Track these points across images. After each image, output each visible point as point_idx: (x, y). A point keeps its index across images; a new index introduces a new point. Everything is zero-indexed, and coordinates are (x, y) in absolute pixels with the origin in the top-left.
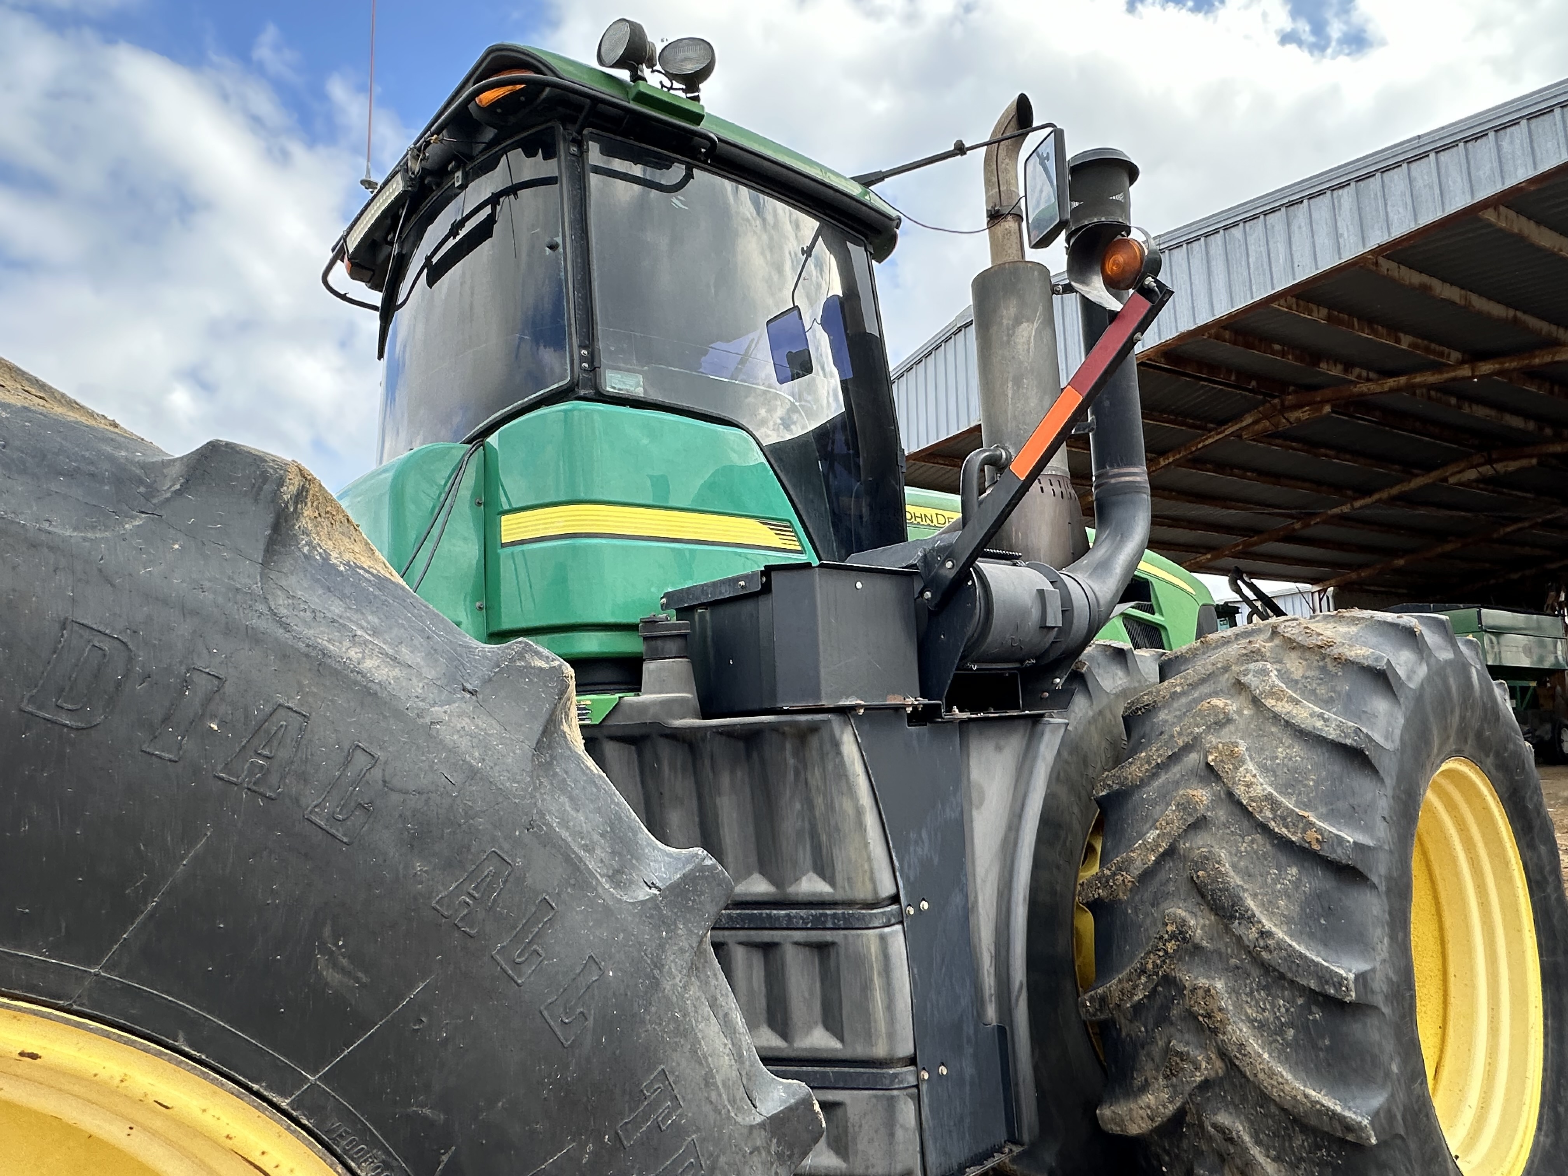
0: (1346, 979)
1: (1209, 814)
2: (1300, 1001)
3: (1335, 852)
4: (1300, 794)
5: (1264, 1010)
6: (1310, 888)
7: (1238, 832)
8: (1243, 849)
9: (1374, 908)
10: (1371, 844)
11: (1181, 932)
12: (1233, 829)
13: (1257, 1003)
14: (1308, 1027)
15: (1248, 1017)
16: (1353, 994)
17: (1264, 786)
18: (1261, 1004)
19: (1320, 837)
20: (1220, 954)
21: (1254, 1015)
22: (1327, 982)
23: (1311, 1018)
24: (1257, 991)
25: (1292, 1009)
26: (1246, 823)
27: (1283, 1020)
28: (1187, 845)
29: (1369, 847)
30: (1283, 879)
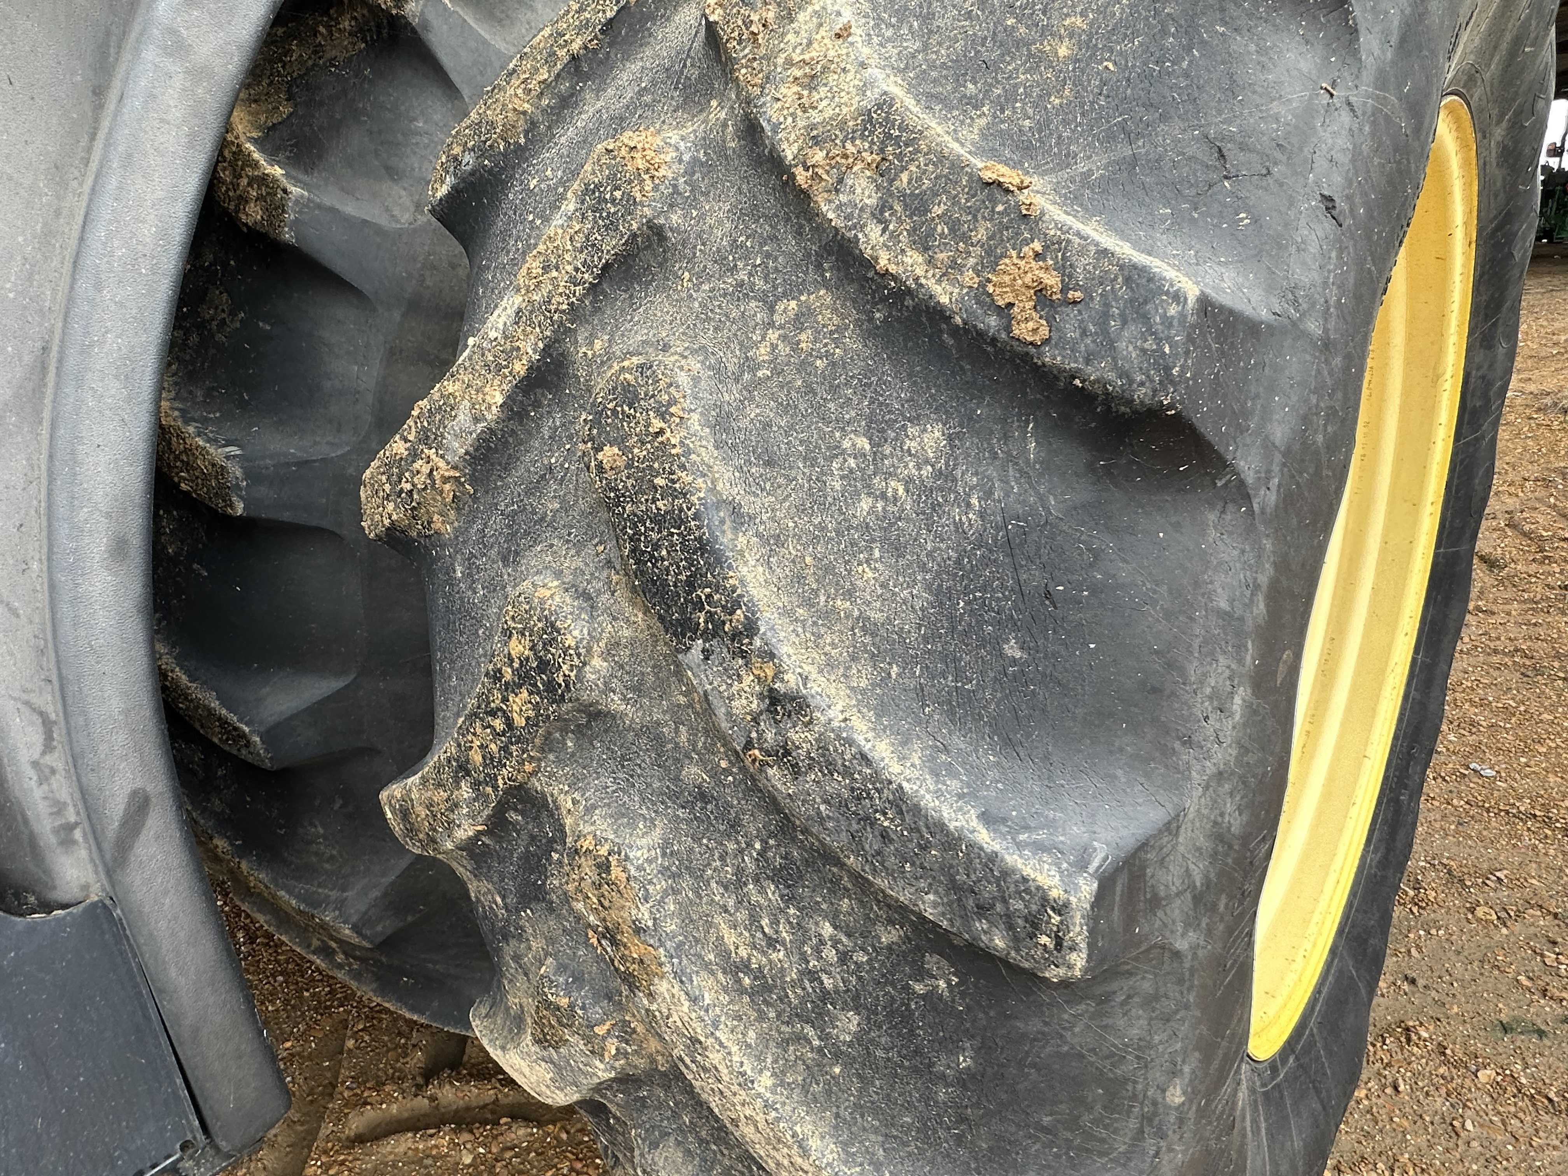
0: (1062, 909)
1: (675, 218)
2: (888, 936)
3: (1110, 345)
4: (1010, 97)
5: (772, 943)
6: (982, 515)
7: (759, 283)
8: (763, 352)
9: (1220, 579)
10: (1264, 314)
11: (544, 666)
12: (743, 276)
13: (754, 919)
14: (907, 1017)
15: (724, 954)
16: (1079, 960)
17: (874, 72)
18: (765, 922)
19: (1052, 280)
20: (659, 741)
21: (743, 952)
22: (983, 910)
23: (919, 988)
24: (757, 880)
25: (861, 957)
26: (791, 244)
27: (828, 982)
28: (598, 344)
29: (1253, 328)
30: (889, 475)
